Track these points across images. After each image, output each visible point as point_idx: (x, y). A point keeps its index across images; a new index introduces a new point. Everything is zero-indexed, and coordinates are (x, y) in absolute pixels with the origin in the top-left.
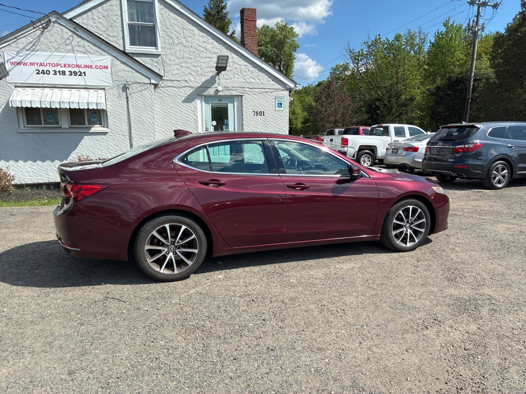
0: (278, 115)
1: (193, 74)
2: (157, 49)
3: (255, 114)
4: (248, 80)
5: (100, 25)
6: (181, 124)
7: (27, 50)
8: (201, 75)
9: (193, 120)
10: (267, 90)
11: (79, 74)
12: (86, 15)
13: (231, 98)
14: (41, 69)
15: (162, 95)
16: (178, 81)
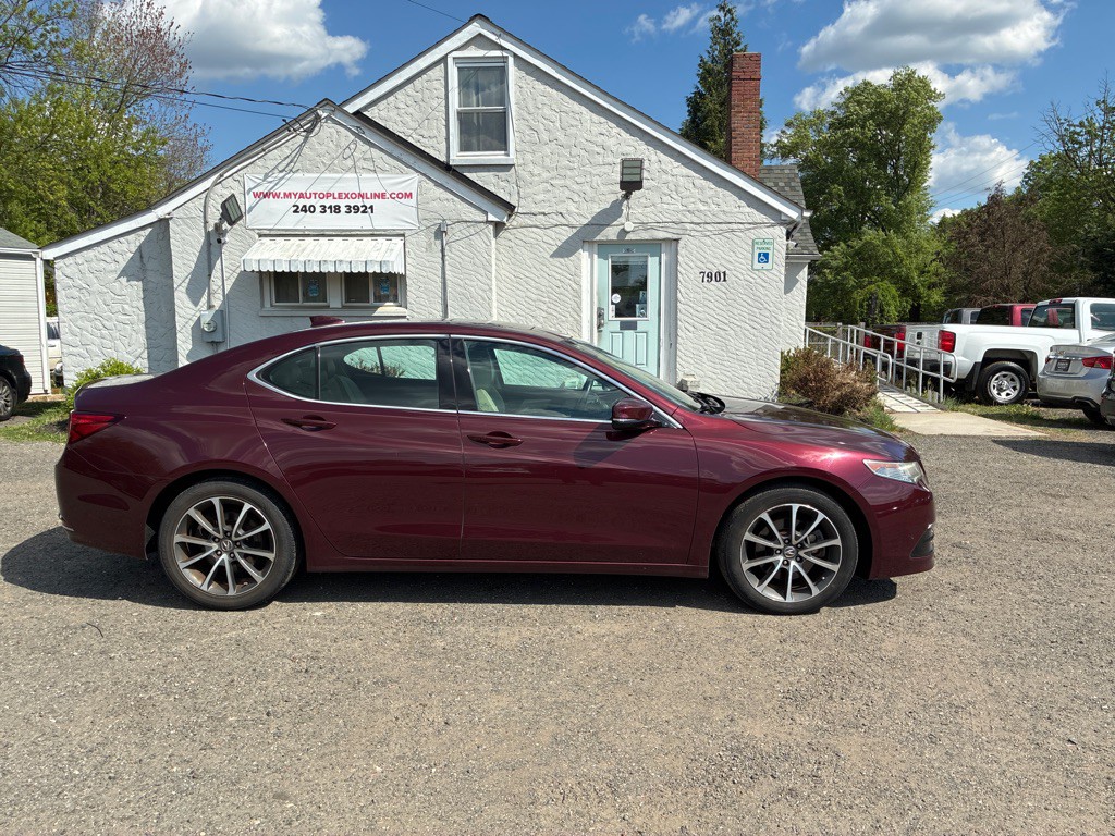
0: (758, 280)
1: (576, 199)
2: (508, 155)
3: (706, 279)
4: (691, 207)
5: (408, 119)
6: (547, 300)
7: (281, 172)
8: (593, 201)
9: (572, 291)
10: (735, 226)
11: (362, 209)
12: (385, 102)
13: (654, 246)
14: (301, 203)
15: (513, 245)
16: (544, 214)
